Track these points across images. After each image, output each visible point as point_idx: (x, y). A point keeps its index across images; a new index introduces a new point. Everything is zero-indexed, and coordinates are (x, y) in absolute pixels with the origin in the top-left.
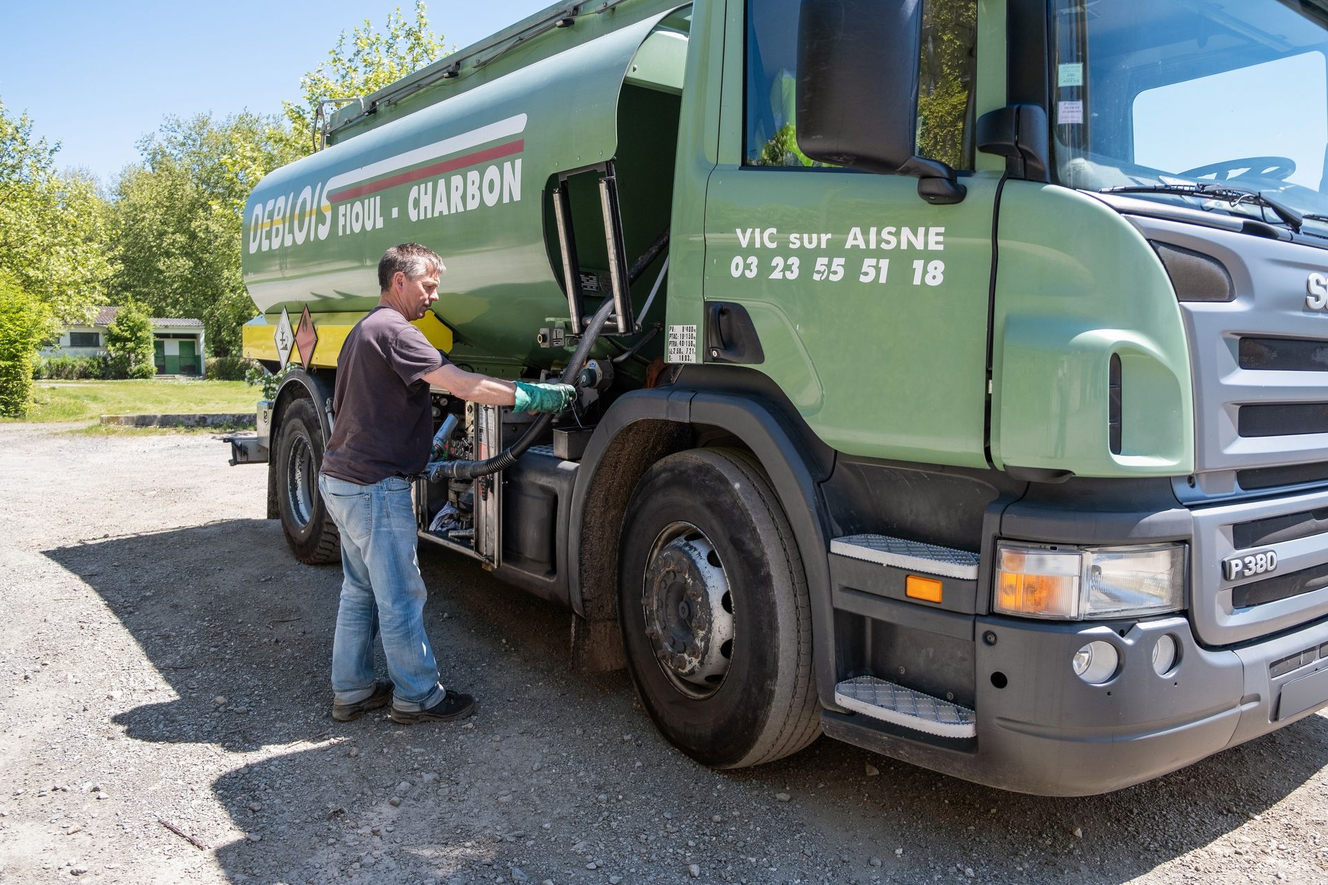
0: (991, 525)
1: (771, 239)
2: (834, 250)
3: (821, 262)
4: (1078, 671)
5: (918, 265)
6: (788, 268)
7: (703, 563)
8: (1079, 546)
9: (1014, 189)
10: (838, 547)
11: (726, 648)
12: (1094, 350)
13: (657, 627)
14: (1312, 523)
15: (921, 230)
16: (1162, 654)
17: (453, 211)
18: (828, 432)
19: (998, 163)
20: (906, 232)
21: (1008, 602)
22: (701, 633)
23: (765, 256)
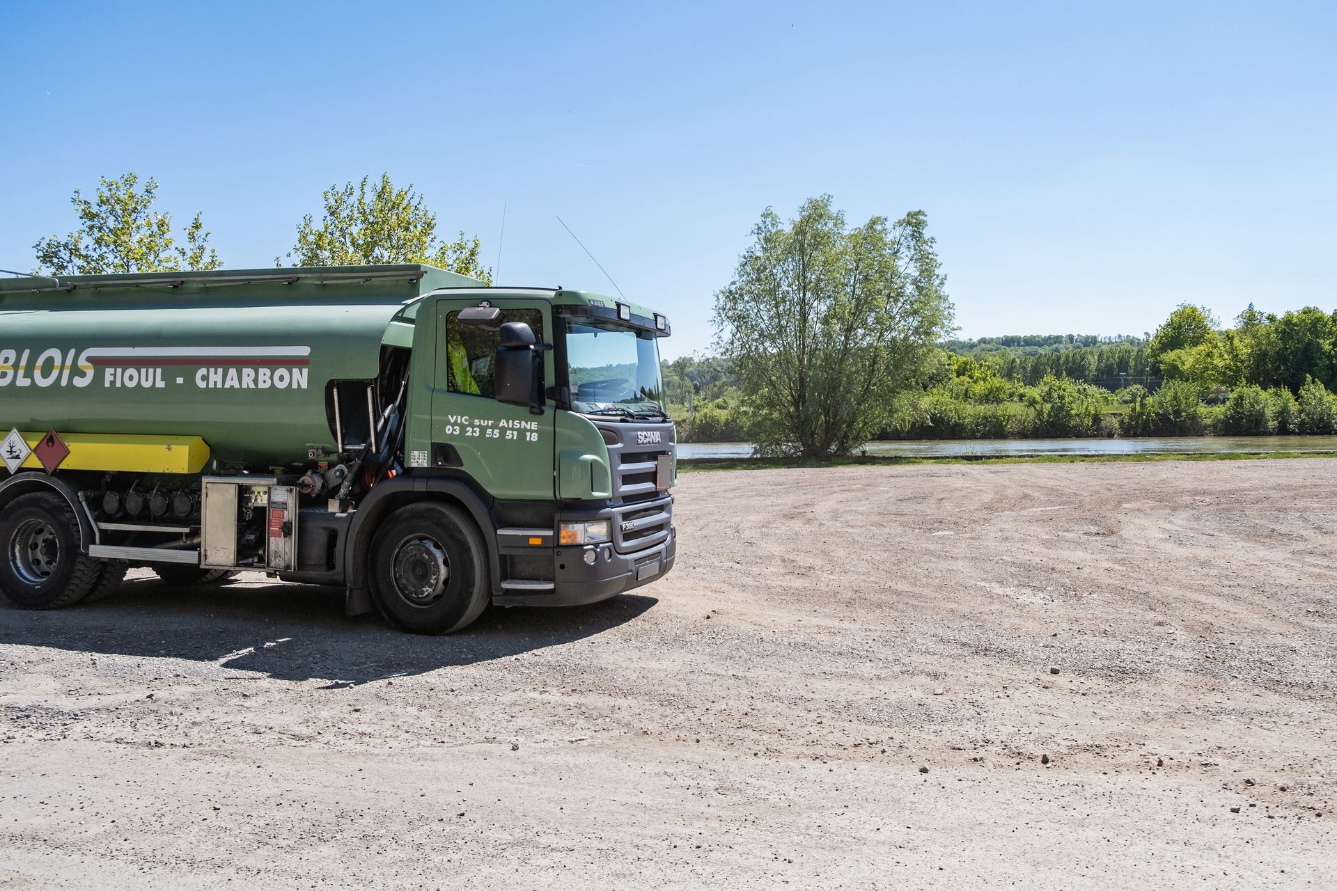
0: (557, 517)
1: (466, 420)
2: (494, 427)
3: (489, 431)
4: (585, 560)
5: (528, 434)
6: (473, 432)
7: (432, 548)
8: (583, 521)
9: (558, 411)
10: (500, 532)
11: (446, 582)
12: (585, 462)
13: (404, 581)
14: (643, 513)
15: (529, 423)
16: (607, 554)
17: (244, 386)
18: (492, 491)
19: (553, 403)
20: (523, 423)
21: (563, 541)
22: (434, 577)
23: (463, 427)
